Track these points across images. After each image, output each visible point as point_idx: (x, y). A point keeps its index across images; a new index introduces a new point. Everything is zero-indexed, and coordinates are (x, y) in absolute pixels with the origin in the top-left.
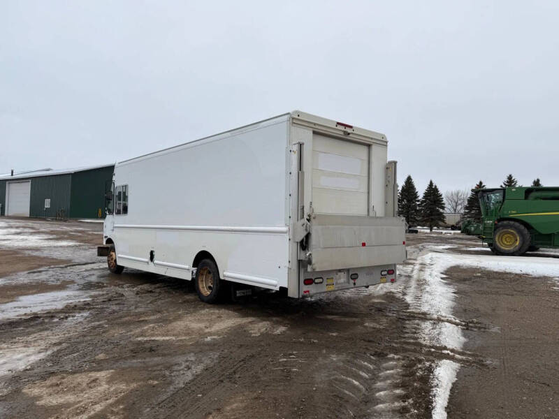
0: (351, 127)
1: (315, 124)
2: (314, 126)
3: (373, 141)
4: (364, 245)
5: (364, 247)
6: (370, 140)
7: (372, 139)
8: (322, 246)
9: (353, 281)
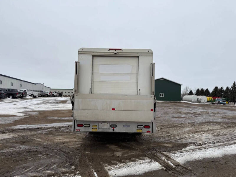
0: (121, 49)
1: (93, 52)
2: (92, 53)
3: (139, 54)
4: (113, 109)
5: (113, 111)
6: (137, 54)
7: (138, 53)
8: (81, 108)
9: (112, 128)
